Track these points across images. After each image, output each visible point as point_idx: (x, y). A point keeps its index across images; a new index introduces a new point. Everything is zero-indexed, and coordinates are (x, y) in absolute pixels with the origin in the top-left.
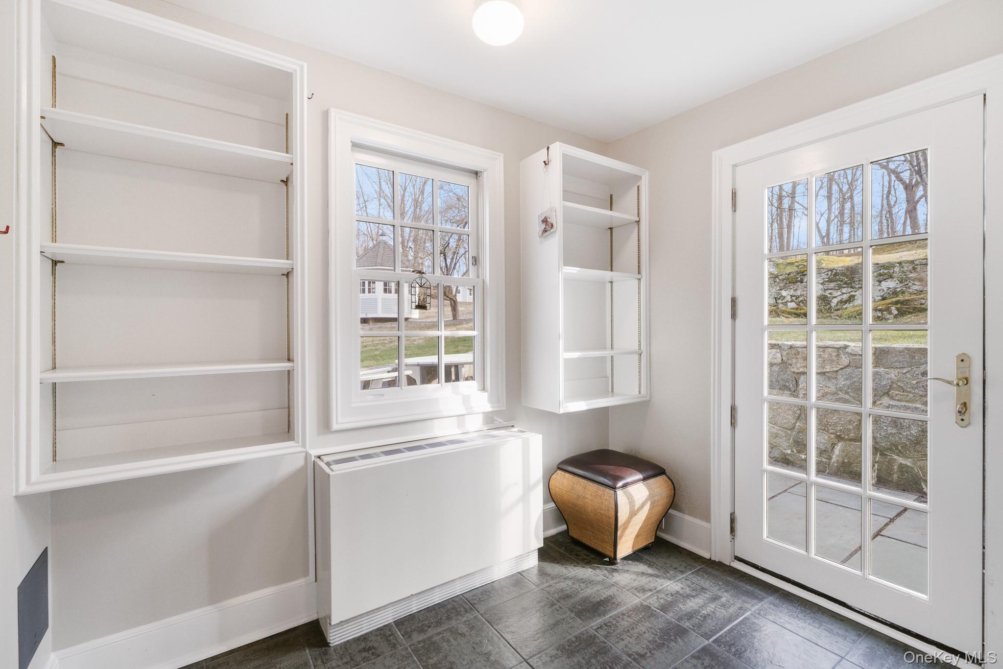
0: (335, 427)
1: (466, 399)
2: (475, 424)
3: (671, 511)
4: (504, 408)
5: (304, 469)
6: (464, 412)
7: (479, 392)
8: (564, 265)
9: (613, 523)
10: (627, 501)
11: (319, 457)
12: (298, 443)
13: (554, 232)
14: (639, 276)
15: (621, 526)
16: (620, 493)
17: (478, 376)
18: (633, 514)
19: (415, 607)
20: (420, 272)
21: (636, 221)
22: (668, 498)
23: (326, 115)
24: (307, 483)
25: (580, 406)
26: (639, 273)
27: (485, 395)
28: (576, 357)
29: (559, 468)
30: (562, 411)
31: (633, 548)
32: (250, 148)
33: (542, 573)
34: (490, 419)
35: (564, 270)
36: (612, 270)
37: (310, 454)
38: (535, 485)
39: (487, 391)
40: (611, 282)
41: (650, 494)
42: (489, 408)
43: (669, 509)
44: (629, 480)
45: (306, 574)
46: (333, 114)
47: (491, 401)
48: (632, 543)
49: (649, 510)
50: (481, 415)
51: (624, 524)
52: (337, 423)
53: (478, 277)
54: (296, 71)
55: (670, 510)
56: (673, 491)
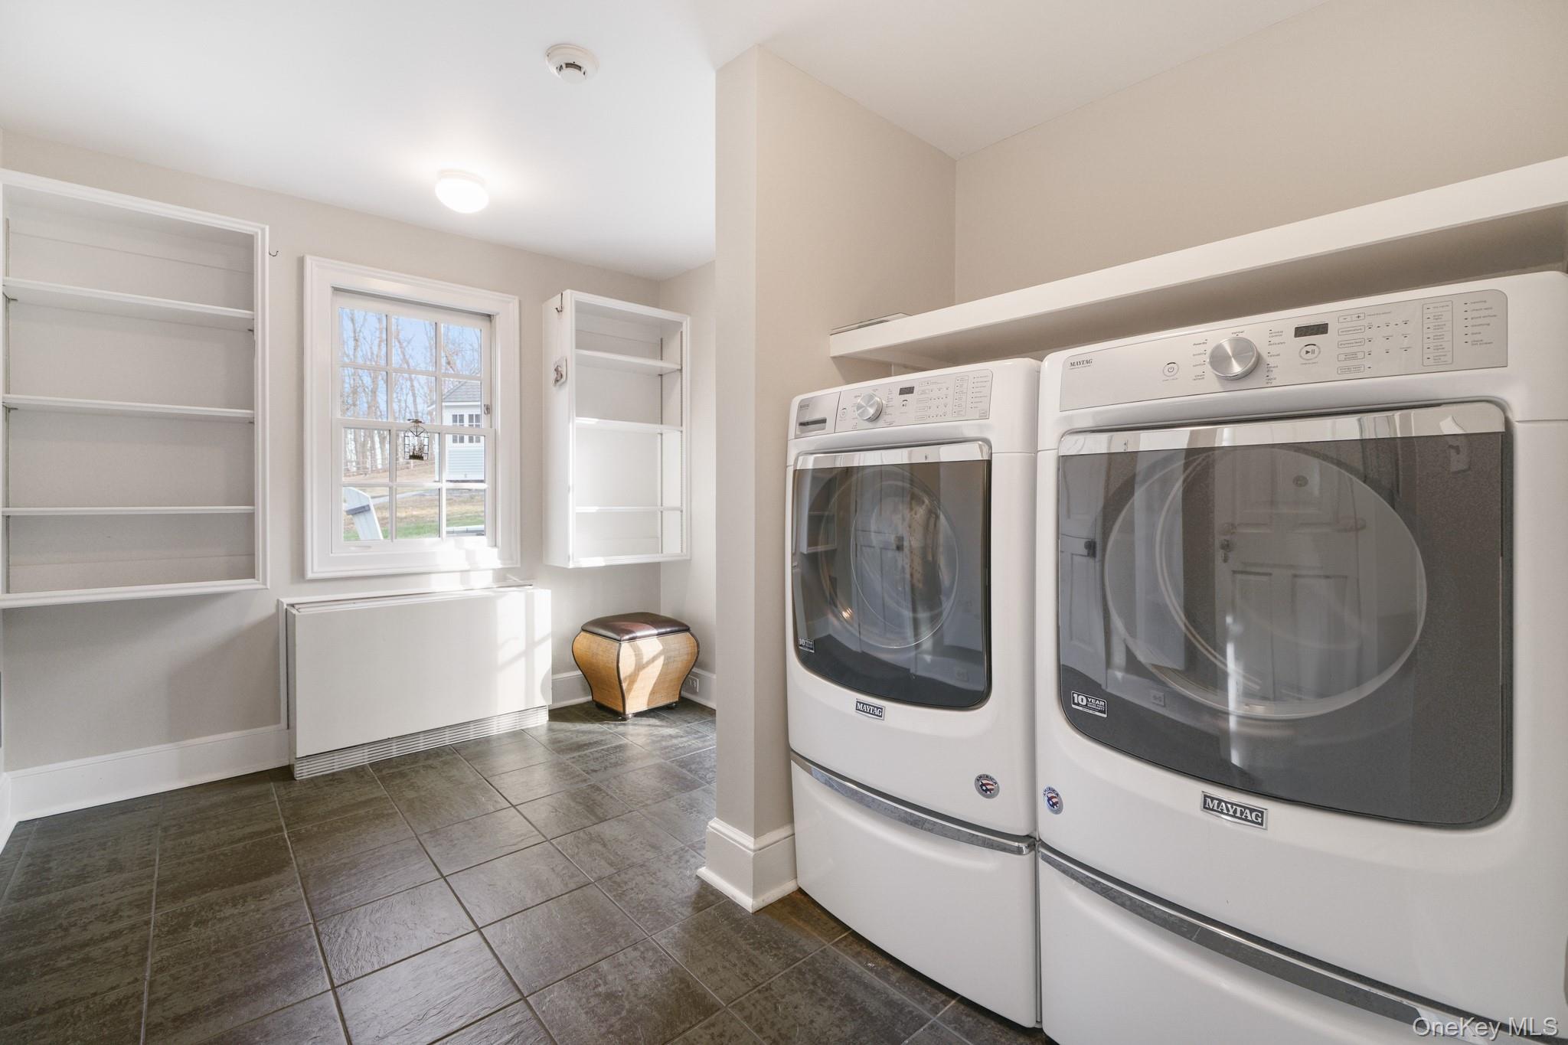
0: (310, 575)
1: (470, 555)
2: (482, 582)
3: (695, 670)
4: (519, 565)
5: (274, 618)
6: (468, 568)
7: (490, 548)
8: (577, 416)
9: (616, 674)
10: (634, 653)
11: (293, 606)
12: (258, 580)
13: (563, 383)
14: (680, 429)
15: (625, 679)
16: (625, 646)
17: (489, 532)
18: (640, 667)
19: (395, 752)
20: (417, 421)
21: (678, 370)
22: (690, 656)
23: (301, 263)
24: (278, 633)
25: (599, 562)
26: (682, 425)
27: (495, 550)
28: (594, 511)
29: (583, 630)
30: (571, 566)
31: (648, 705)
32: (201, 305)
33: (550, 730)
34: (503, 578)
35: (577, 421)
36: (662, 423)
37: (282, 603)
38: (543, 640)
39: (498, 547)
40: (662, 434)
41: (664, 649)
42: (498, 564)
43: (692, 668)
44: (638, 634)
45: (277, 721)
46: (310, 262)
47: (502, 557)
48: (647, 699)
49: (663, 665)
50: (491, 571)
51: (630, 676)
52: (312, 572)
53: (491, 427)
54: (257, 233)
55: (694, 668)
56: (696, 648)
